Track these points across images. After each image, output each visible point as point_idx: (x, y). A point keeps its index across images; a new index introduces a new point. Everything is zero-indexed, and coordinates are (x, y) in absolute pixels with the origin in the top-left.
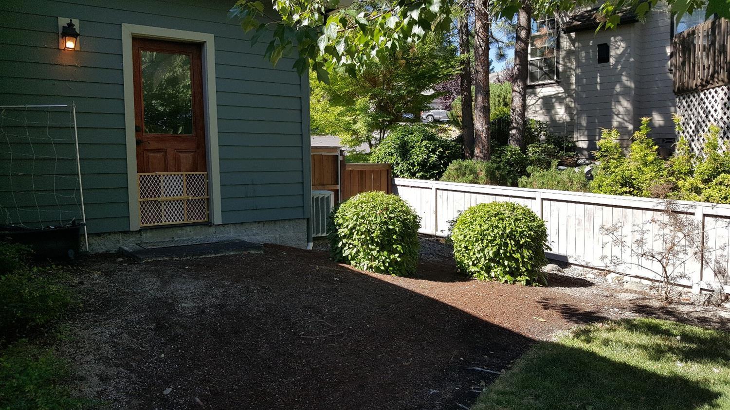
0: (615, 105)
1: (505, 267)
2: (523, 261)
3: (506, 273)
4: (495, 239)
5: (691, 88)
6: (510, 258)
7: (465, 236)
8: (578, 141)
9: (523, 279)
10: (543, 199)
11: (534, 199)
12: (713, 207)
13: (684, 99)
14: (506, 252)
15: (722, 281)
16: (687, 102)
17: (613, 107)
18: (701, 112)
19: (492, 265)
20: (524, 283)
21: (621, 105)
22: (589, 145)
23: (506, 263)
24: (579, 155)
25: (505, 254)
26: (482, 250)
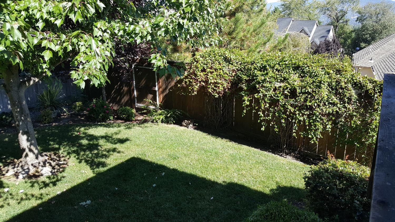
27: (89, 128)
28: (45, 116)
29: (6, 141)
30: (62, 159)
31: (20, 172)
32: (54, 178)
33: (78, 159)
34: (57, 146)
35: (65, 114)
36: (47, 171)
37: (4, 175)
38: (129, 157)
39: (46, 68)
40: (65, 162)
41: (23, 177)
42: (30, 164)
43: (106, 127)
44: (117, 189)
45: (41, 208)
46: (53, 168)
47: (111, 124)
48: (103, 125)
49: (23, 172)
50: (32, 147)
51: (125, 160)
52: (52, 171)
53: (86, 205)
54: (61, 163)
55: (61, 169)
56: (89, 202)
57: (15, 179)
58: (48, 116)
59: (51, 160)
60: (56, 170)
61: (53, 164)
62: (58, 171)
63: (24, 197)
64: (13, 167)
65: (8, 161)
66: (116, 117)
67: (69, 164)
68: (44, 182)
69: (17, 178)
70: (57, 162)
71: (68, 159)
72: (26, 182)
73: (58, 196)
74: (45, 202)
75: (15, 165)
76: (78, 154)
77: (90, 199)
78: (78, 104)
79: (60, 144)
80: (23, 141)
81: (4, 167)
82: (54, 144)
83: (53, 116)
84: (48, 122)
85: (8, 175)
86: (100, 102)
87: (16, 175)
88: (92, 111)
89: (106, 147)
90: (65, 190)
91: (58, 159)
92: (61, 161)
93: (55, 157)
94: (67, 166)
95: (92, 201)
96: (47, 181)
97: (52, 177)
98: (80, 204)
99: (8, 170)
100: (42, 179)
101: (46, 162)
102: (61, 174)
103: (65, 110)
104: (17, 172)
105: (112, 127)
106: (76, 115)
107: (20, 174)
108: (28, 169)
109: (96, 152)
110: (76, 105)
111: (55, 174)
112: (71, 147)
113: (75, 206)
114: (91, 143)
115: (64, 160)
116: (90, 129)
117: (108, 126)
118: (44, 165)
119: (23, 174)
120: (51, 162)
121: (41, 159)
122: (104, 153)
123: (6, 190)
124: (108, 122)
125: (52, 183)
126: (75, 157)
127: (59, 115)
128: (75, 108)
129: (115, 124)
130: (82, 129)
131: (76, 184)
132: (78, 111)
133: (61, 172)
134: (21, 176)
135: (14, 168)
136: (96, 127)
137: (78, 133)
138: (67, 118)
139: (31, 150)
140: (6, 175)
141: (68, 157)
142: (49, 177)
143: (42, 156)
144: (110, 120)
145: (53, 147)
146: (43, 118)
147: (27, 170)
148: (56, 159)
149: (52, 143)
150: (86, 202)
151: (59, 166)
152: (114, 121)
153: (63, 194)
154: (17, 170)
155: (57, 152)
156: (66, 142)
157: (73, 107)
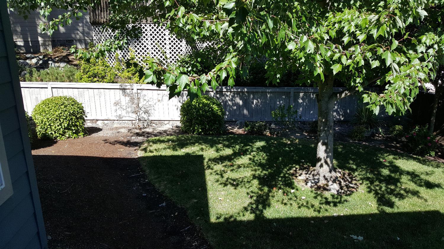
0: (38, 20)
1: (72, 130)
2: (80, 125)
3: (74, 133)
4: (67, 117)
5: (101, 22)
6: (74, 126)
7: (48, 119)
8: (17, 41)
9: (81, 134)
10: (52, 88)
11: (47, 88)
12: (141, 86)
13: (97, 27)
14: (72, 122)
15: (147, 115)
16: (98, 29)
17: (36, 21)
18: (108, 35)
19: (66, 131)
20: (82, 136)
21: (42, 20)
22: (25, 44)
23: (73, 128)
24: (19, 50)
25: (72, 124)
26: (61, 124)
27: (400, 158)
28: (357, 133)
29: (312, 147)
30: (354, 182)
31: (310, 180)
32: (337, 198)
33: (369, 187)
34: (355, 167)
35: (380, 136)
36: (334, 188)
37: (296, 177)
38: (432, 209)
39: (359, 83)
40: (355, 187)
41: (311, 186)
42: (322, 175)
43: (420, 163)
44: (398, 239)
45: (313, 222)
46: (341, 188)
47: (428, 161)
48: (419, 159)
49: (313, 181)
50: (328, 160)
51: (424, 210)
52: (339, 190)
53: (357, 239)
54: (351, 185)
55: (348, 192)
56: (361, 238)
57: (304, 184)
58: (361, 133)
59: (343, 179)
60: (343, 191)
61: (343, 183)
62: (345, 193)
63: (305, 204)
64: (306, 172)
65: (304, 166)
66: (440, 154)
67: (359, 190)
68: (326, 198)
69: (306, 184)
70: (348, 183)
71: (361, 184)
72: (312, 192)
73: (333, 217)
74: (319, 218)
75: (309, 171)
76: (372, 182)
77: (364, 236)
78: (398, 127)
79: (358, 165)
80: (321, 151)
81: (299, 170)
82: (353, 164)
83: (366, 134)
84: (359, 139)
85: (299, 178)
86: (424, 131)
87: (306, 181)
88: (411, 139)
89: (407, 186)
90: (342, 214)
91: (350, 180)
92: (352, 184)
93: (348, 178)
94: (355, 191)
95: (364, 239)
96: (330, 199)
97: (336, 196)
98: (351, 236)
99: (301, 174)
100: (327, 194)
101: (337, 180)
102: (346, 197)
103: (381, 131)
104: (307, 179)
105: (428, 165)
106: (392, 140)
107: (309, 182)
108: (318, 179)
109: (393, 187)
110: (394, 128)
111: (340, 194)
112: (369, 172)
113: (345, 235)
114: (393, 175)
115: (356, 184)
116: (400, 160)
117: (424, 162)
118: (334, 181)
119: (312, 183)
120: (342, 181)
121: (333, 174)
122: (402, 192)
123: (292, 191)
124: (427, 157)
125: (333, 202)
126: (367, 184)
127: (373, 135)
128: (392, 132)
129: (433, 163)
130: (391, 157)
131: (356, 213)
132: (396, 135)
133: (346, 195)
134: (309, 184)
135: (306, 174)
136: (407, 160)
137: (384, 160)
138: (380, 140)
139: (326, 162)
140: (298, 178)
141: (361, 182)
142: (333, 196)
143: (335, 172)
144: (430, 156)
145: (350, 167)
146: (355, 134)
147: (317, 181)
148: (348, 180)
149: (351, 162)
150: (358, 236)
151: (348, 188)
152: (435, 158)
153: (339, 217)
154: (309, 177)
155: (352, 173)
156: (365, 165)
157: (391, 129)
